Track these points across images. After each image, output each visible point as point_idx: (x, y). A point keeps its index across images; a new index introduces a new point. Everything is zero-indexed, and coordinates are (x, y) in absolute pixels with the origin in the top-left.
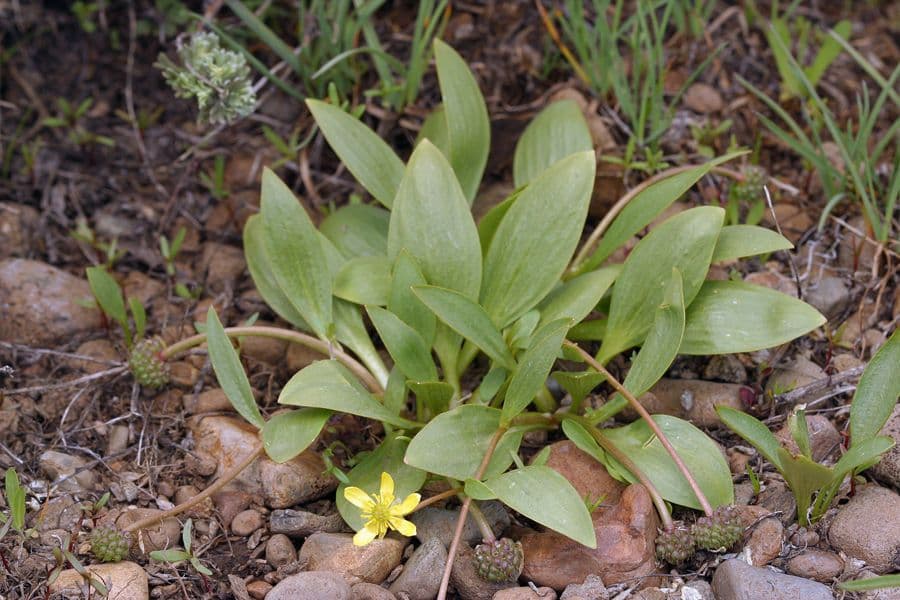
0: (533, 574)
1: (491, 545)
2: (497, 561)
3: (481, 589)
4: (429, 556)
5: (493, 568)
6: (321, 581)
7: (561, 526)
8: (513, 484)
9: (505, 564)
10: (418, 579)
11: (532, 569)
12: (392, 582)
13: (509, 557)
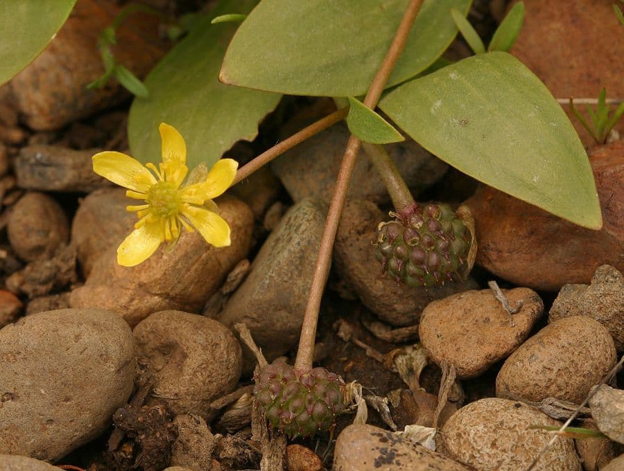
0: (498, 264)
1: (405, 221)
2: (417, 255)
3: (401, 297)
4: (290, 247)
5: (412, 268)
6: (68, 332)
7: (531, 187)
8: (438, 104)
9: (434, 259)
10: (270, 295)
11: (493, 255)
12: (231, 294)
13: (441, 245)
